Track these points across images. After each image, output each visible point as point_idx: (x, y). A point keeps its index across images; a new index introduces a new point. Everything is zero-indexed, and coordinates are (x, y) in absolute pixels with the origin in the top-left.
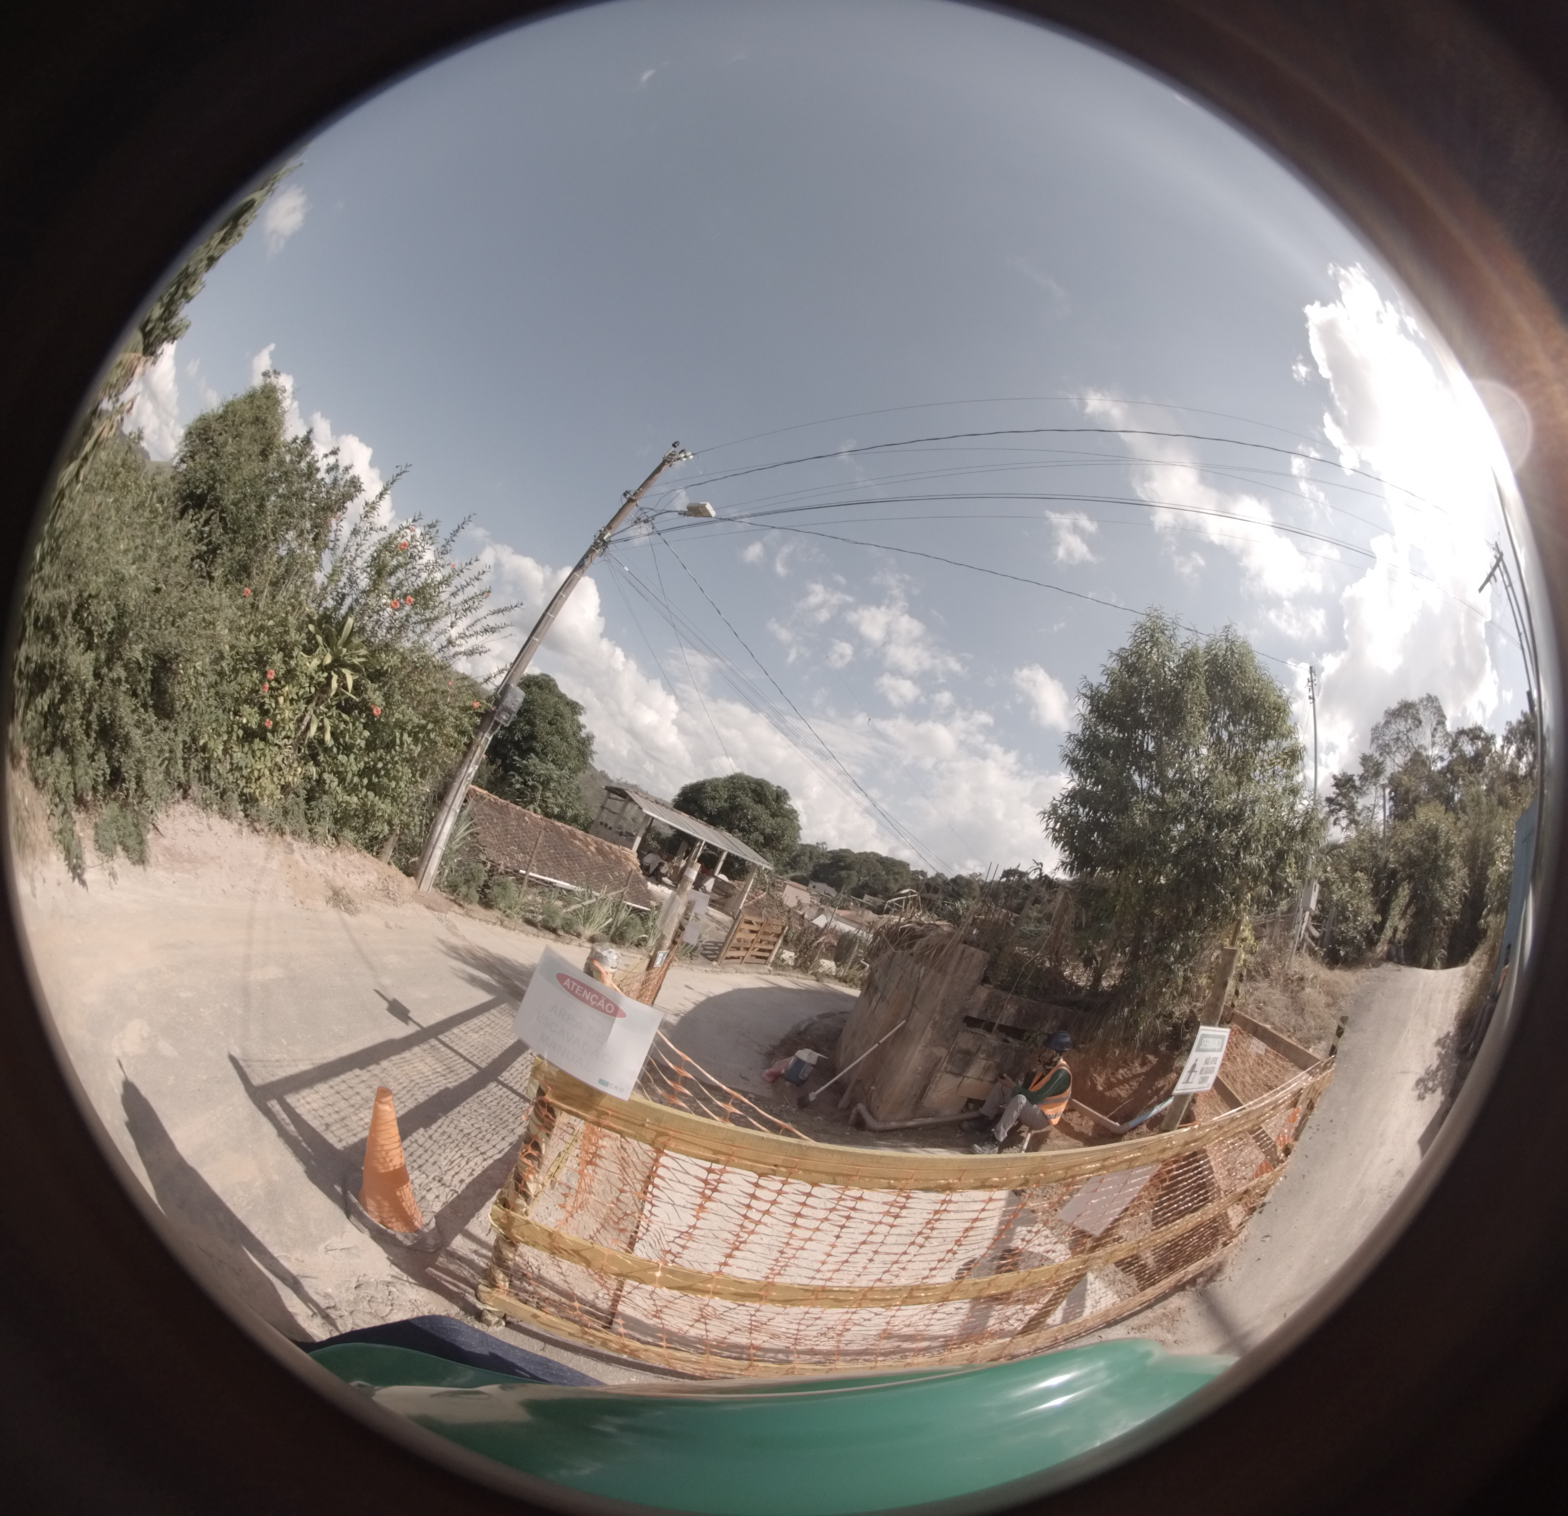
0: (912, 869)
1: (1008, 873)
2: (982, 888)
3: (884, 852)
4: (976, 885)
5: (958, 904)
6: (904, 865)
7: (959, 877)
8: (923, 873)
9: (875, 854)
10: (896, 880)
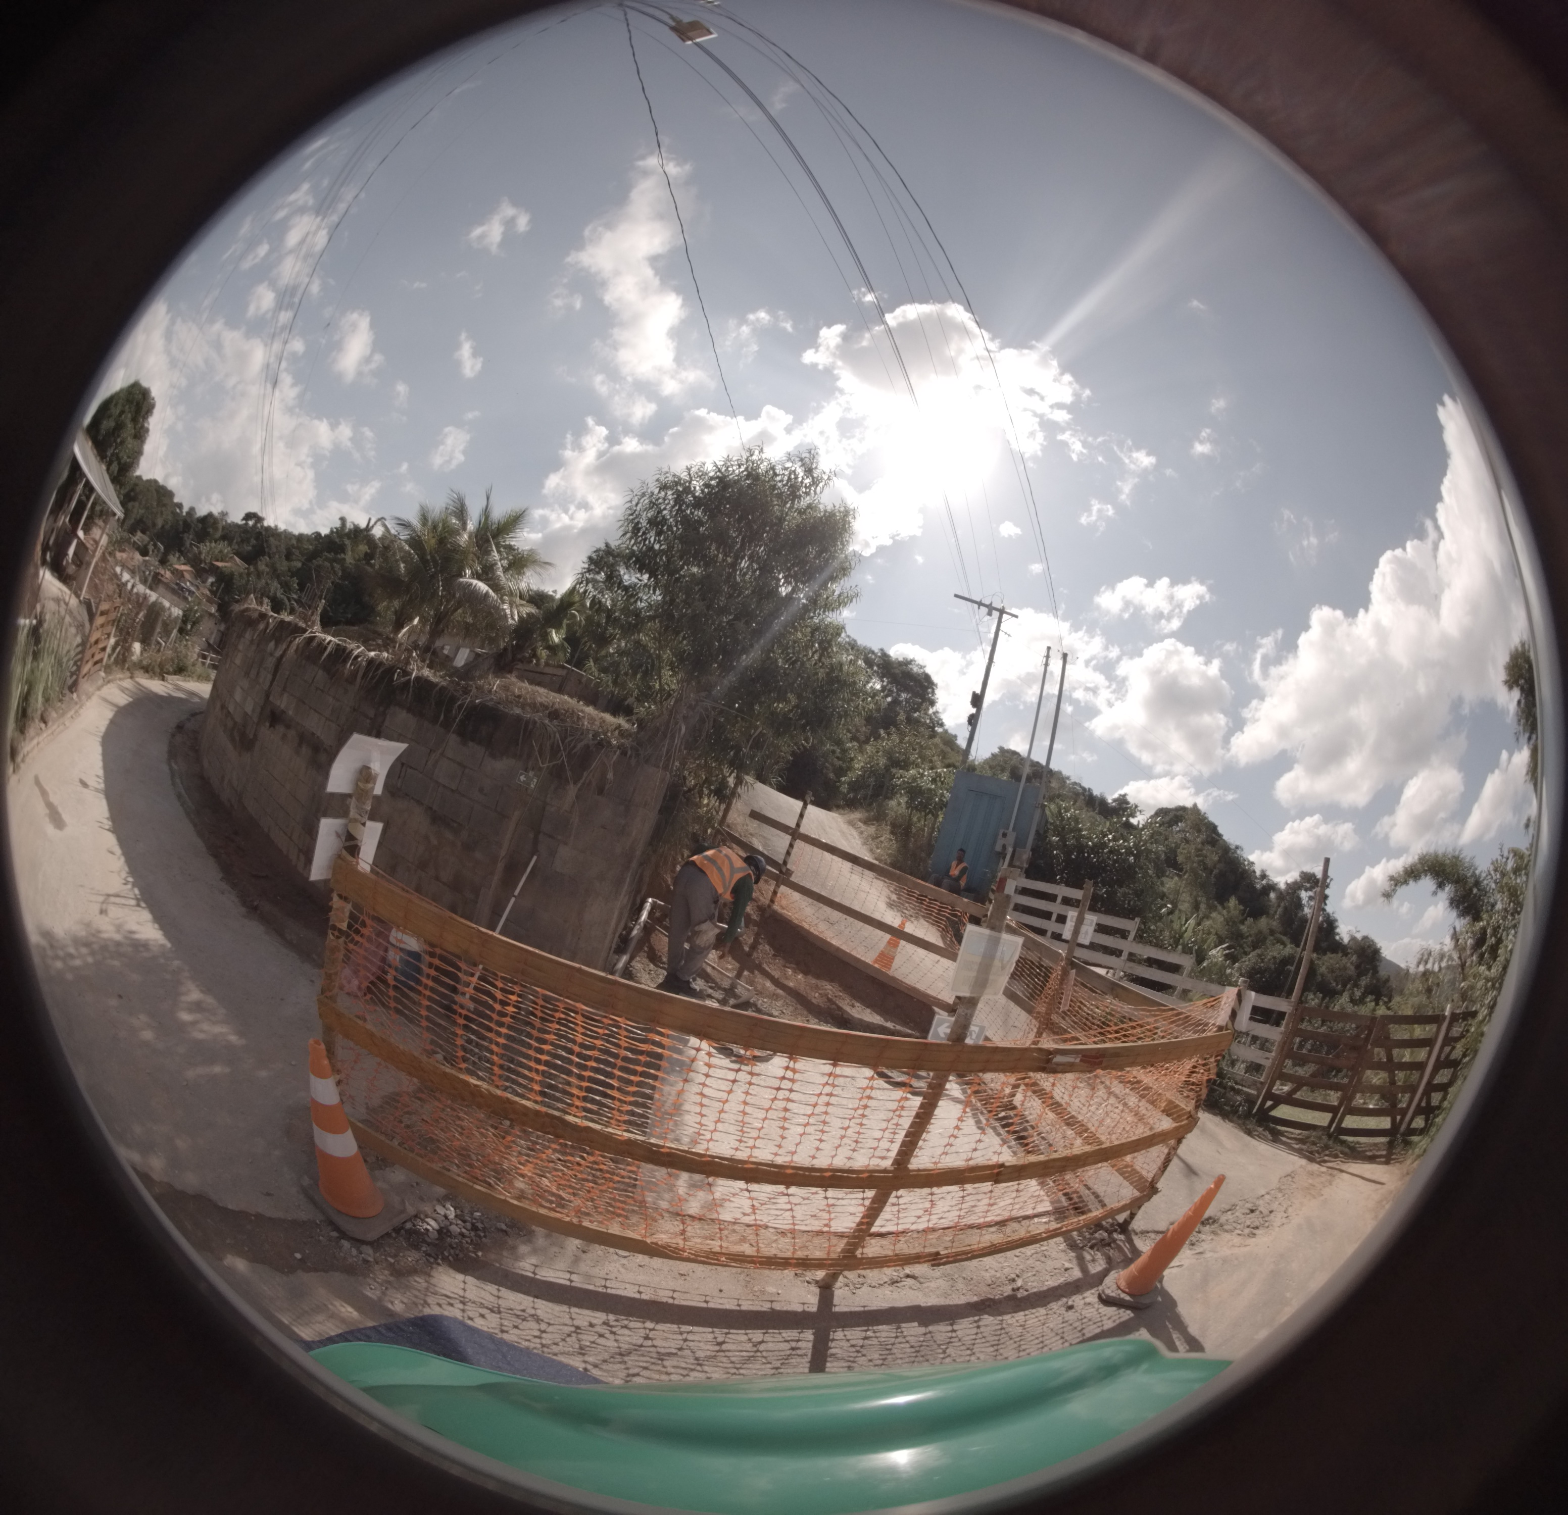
0: (176, 500)
1: (249, 516)
2: (223, 528)
3: (161, 481)
4: (220, 526)
5: (201, 546)
6: (170, 494)
7: (210, 515)
8: (180, 506)
9: (155, 481)
10: (162, 513)
